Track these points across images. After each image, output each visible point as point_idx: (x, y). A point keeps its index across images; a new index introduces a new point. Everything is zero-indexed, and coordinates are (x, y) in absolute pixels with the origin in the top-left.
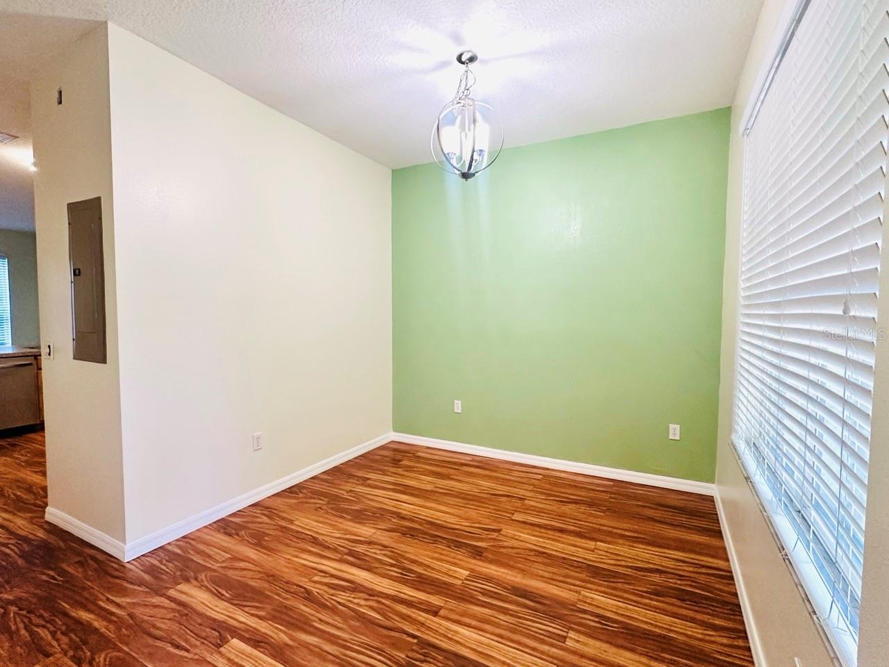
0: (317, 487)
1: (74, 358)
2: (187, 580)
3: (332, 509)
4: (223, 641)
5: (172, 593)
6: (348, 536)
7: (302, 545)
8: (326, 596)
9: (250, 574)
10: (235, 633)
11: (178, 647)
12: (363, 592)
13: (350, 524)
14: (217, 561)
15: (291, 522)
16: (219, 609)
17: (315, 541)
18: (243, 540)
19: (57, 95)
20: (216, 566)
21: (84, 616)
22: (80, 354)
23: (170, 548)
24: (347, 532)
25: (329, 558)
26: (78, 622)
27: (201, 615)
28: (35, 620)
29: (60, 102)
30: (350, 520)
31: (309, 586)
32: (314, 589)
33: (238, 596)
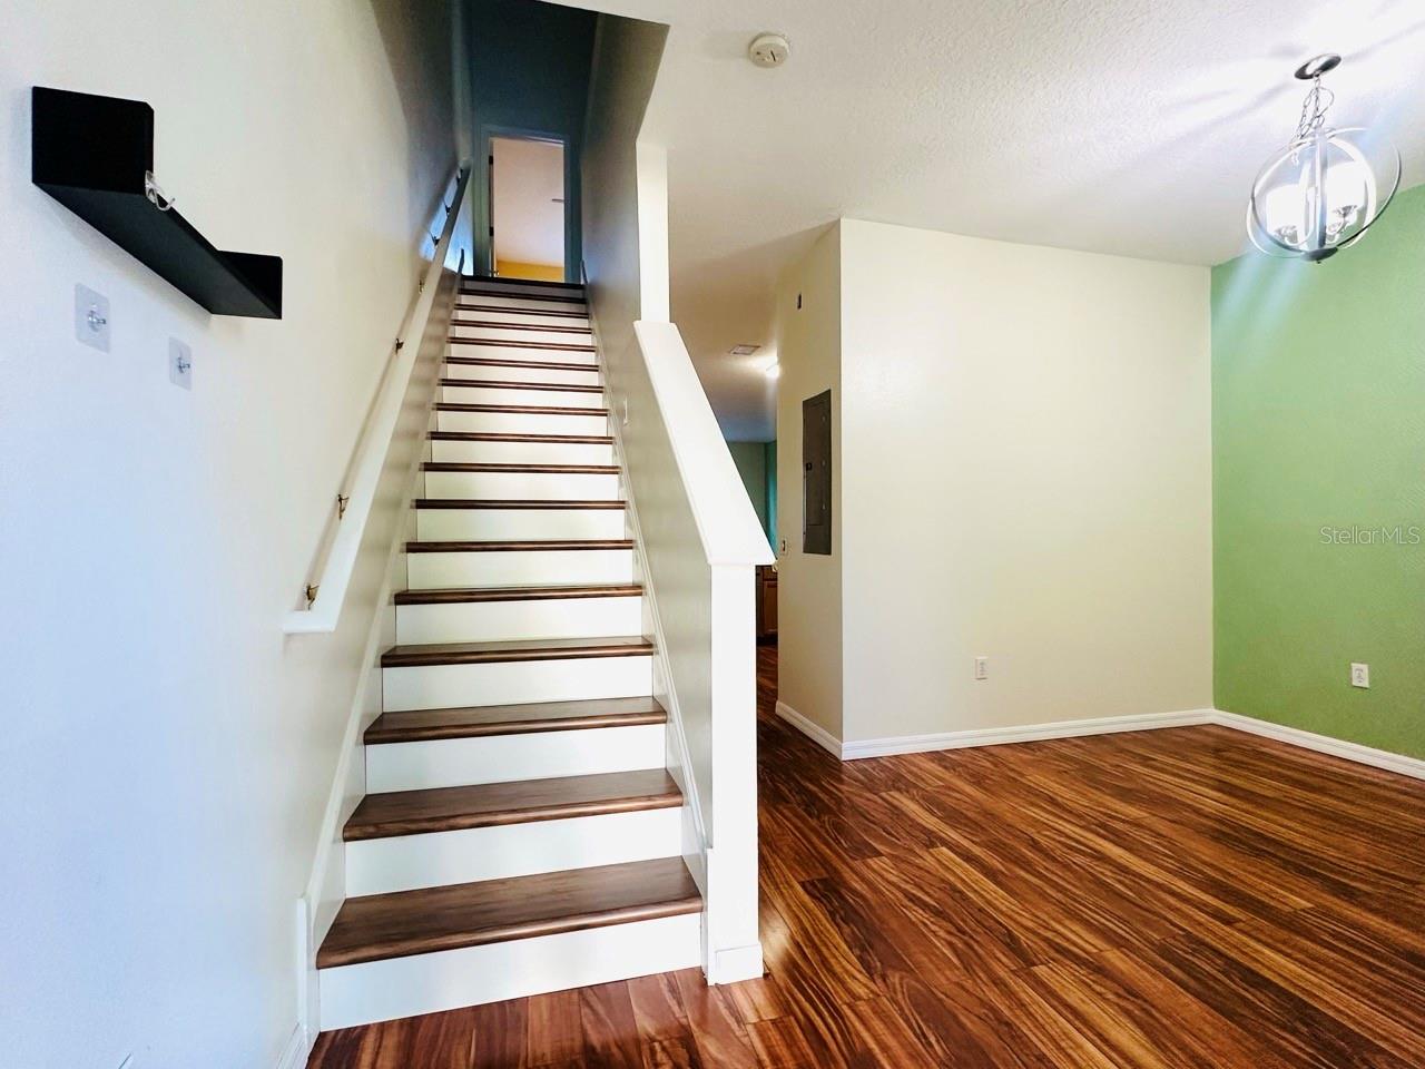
0: (1066, 751)
1: (805, 552)
2: (899, 790)
3: (1083, 777)
4: (933, 845)
5: (883, 794)
6: (1101, 809)
7: (1034, 799)
8: (1059, 852)
9: (967, 806)
10: (945, 843)
11: (889, 834)
12: (1110, 864)
13: (1108, 798)
14: (930, 785)
15: (1022, 775)
16: (930, 821)
17: (1052, 801)
18: (960, 776)
19: (797, 300)
20: (929, 789)
21: (811, 787)
22: (809, 548)
23: (881, 761)
24: (1100, 804)
25: (1069, 822)
26: (807, 789)
27: (912, 820)
28: (777, 779)
29: (800, 307)
30: (1109, 795)
31: (1036, 837)
32: (1043, 841)
33: (950, 818)
